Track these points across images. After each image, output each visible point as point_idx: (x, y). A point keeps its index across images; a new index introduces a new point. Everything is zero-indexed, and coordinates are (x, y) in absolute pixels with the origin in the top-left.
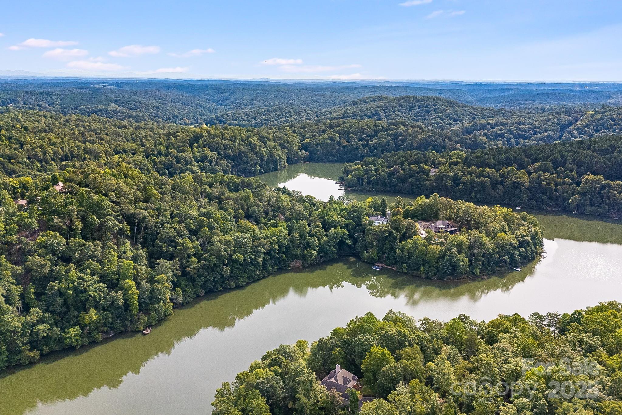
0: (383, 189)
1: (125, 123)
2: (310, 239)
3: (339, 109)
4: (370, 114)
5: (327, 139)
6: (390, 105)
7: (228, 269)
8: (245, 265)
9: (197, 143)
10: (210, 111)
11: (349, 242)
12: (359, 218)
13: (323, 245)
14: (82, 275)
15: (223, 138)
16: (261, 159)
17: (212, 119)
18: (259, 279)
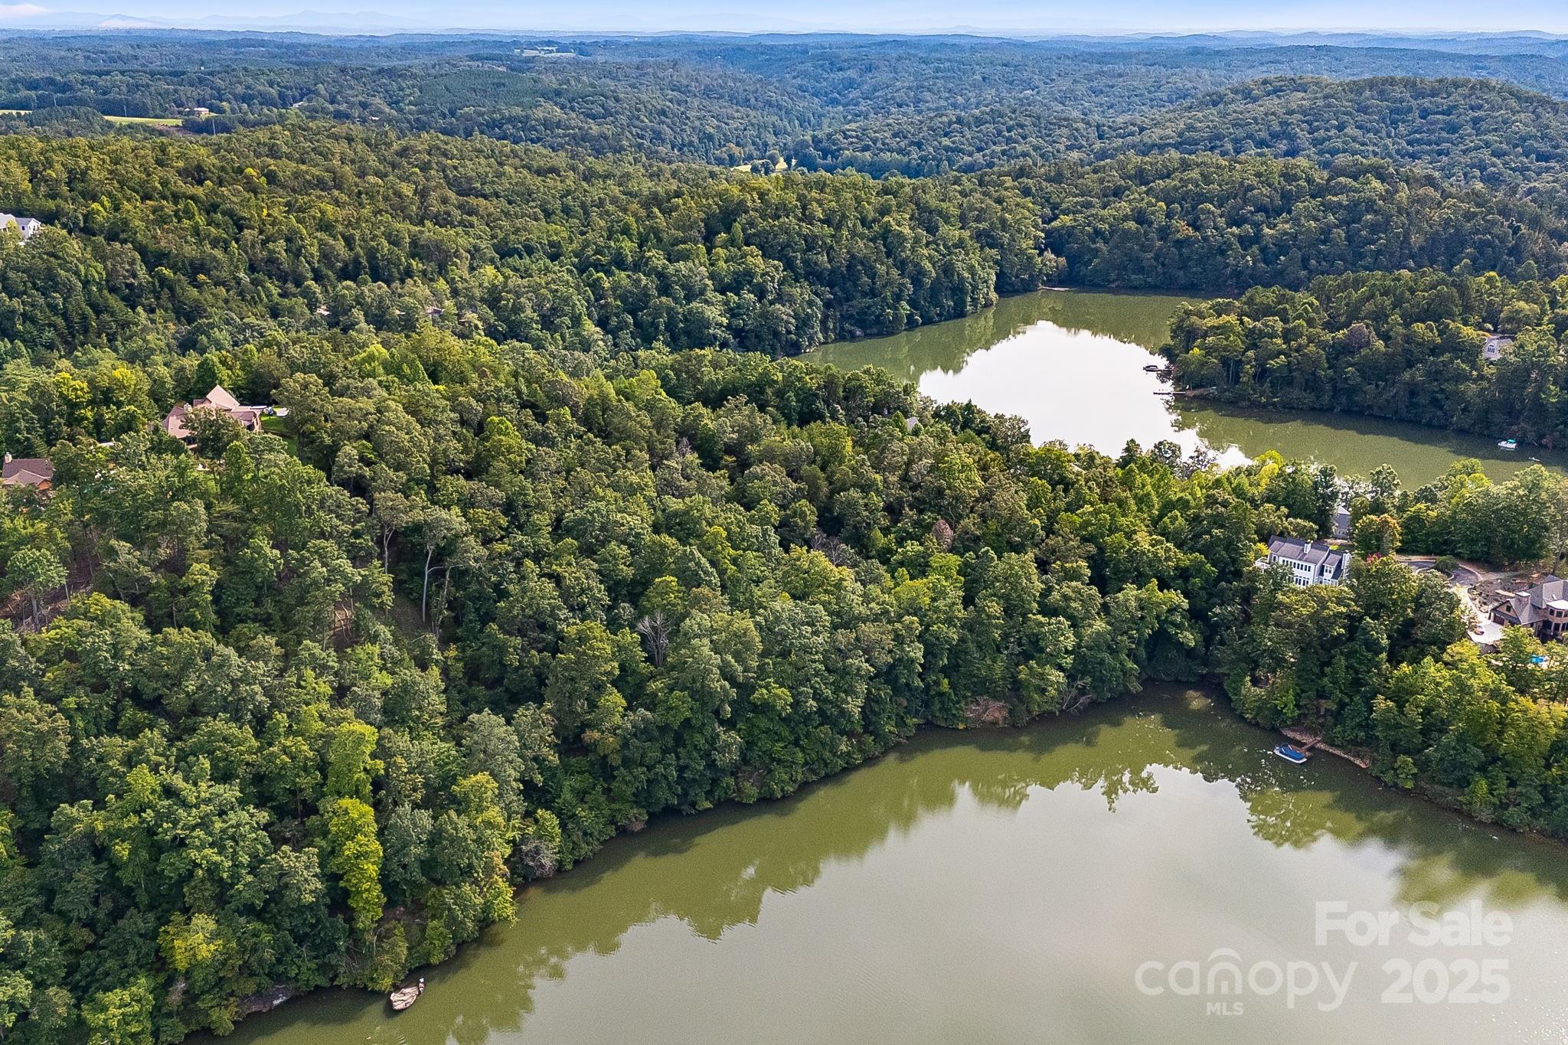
0: (1308, 398)
1: (561, 160)
2: (1040, 624)
3: (1168, 116)
4: (1263, 135)
5: (1126, 218)
6: (1329, 106)
7: (734, 738)
8: (797, 721)
9: (728, 230)
10: (803, 122)
11: (1189, 638)
12: (1230, 545)
13: (1090, 649)
14: (177, 781)
15: (807, 218)
16: (917, 281)
17: (804, 144)
18: (849, 769)
